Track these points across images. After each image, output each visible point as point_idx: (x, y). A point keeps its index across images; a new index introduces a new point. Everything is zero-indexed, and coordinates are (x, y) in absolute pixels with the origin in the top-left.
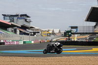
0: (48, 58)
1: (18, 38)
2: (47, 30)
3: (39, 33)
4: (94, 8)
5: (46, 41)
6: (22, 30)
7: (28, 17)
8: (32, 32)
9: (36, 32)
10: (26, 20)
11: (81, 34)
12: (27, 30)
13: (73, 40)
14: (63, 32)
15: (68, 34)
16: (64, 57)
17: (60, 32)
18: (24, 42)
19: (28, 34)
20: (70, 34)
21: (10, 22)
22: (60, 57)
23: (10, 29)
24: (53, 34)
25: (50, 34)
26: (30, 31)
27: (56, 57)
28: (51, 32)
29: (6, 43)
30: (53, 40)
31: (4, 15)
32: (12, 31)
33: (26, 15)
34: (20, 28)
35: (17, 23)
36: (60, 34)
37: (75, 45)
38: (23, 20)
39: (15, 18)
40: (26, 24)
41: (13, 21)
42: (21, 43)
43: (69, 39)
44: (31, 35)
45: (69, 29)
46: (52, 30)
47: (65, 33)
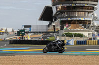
4: (47, 7)
11: (34, 33)
13: (26, 39)
14: (16, 31)
15: (22, 33)
16: (17, 56)
17: (13, 31)
20: (23, 32)
22: (13, 56)
24: (6, 32)
25: (3, 33)
27: (9, 56)
28: (4, 31)
30: (6, 39)
36: (13, 33)
37: (28, 44)
43: (22, 38)
45: (23, 28)
46: (5, 29)
47: (18, 32)
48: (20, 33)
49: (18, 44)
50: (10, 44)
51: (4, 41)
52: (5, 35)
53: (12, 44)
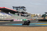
0: (35, 27)
1: (20, 18)
2: (34, 14)
3: (30, 15)
5: (33, 19)
6: (22, 14)
7: (25, 8)
8: (27, 15)
9: (28, 15)
10: (24, 9)
12: (24, 14)
13: (46, 19)
14: (41, 15)
16: (42, 27)
17: (40, 15)
18: (23, 20)
19: (25, 16)
21: (16, 10)
23: (16, 14)
24: (37, 16)
25: (35, 16)
26: (26, 14)
28: (36, 15)
29: (14, 20)
30: (37, 19)
31: (14, 7)
32: (17, 15)
33: (24, 7)
34: (21, 13)
35: (19, 11)
38: (22, 9)
39: (19, 8)
40: (24, 11)
41: (18, 10)
42: (21, 20)
44: (26, 16)
46: (36, 14)
48: (44, 16)
49: (42, 21)
50: (39, 21)
51: (36, 20)
52: (36, 17)
53: (40, 21)
